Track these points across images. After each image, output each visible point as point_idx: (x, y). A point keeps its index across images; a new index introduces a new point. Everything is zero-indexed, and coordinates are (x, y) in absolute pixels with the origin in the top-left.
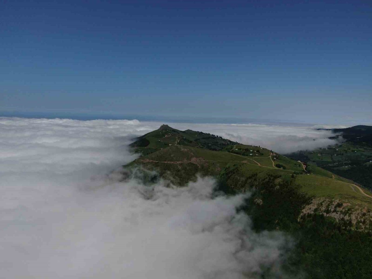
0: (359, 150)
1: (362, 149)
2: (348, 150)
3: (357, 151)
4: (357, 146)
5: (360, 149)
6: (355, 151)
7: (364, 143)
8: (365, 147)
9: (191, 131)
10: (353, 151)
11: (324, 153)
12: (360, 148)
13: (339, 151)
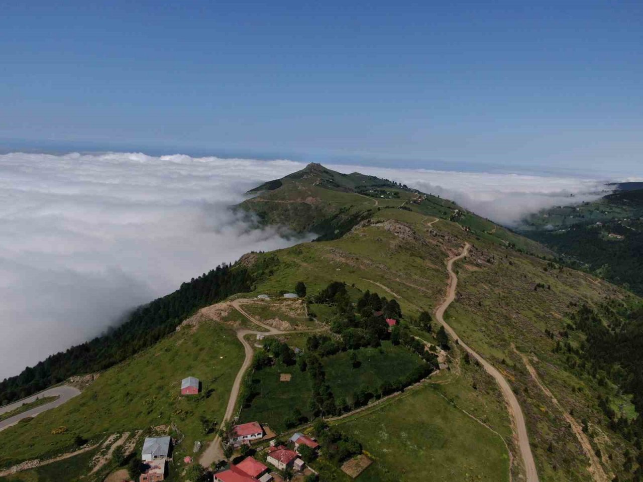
0: (614, 212)
1: (618, 210)
2: (596, 211)
3: (608, 212)
4: (613, 205)
5: (614, 209)
6: (605, 212)
7: (625, 200)
8: (624, 207)
9: (360, 174)
10: (603, 212)
11: (554, 214)
12: (616, 207)
13: (580, 211)
